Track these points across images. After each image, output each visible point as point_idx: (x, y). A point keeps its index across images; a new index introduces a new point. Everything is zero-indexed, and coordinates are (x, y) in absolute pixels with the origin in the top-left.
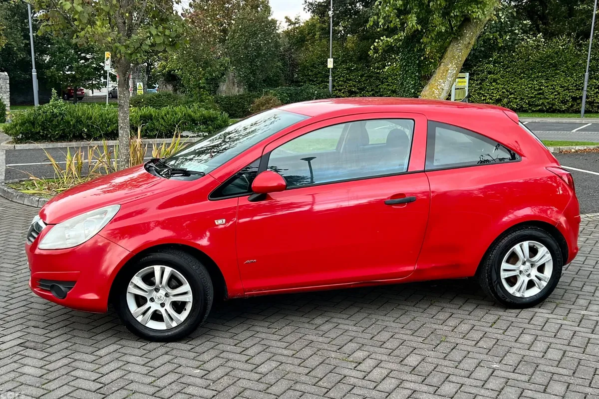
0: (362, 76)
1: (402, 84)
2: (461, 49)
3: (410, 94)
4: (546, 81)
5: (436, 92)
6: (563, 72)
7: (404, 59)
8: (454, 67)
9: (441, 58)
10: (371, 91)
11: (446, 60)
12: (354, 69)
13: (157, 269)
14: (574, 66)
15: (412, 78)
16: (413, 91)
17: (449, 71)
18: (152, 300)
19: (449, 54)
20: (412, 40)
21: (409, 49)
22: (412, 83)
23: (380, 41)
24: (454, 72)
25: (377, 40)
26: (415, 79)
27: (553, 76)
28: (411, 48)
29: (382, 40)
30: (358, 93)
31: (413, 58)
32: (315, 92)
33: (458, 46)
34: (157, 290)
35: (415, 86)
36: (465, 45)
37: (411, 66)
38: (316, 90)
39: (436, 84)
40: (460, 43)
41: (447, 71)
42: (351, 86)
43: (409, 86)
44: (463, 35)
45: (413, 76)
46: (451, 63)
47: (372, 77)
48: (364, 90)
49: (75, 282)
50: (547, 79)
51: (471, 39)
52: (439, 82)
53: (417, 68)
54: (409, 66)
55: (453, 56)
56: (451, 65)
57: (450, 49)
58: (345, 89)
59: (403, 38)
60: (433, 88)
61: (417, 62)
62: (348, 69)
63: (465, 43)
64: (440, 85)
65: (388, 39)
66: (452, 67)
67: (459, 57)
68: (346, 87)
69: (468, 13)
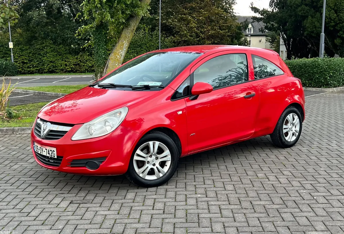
0: (30, 53)
1: (97, 52)
2: (130, 33)
3: (102, 58)
4: (137, 54)
5: (118, 57)
6: (145, 49)
7: (97, 38)
8: (127, 43)
9: (119, 38)
10: (37, 62)
11: (122, 39)
12: (24, 49)
13: (151, 143)
14: (150, 46)
15: (103, 49)
16: (104, 56)
17: (124, 45)
18: (148, 162)
19: (123, 35)
20: (100, 28)
21: (99, 32)
22: (103, 52)
23: (81, 28)
24: (127, 45)
25: (79, 28)
26: (104, 50)
27: (140, 52)
28: (100, 31)
29: (82, 28)
30: (28, 63)
31: (102, 38)
32: (3, 62)
33: (128, 31)
34: (151, 156)
35: (105, 53)
36: (131, 30)
37: (101, 42)
38: (4, 62)
39: (118, 52)
40: (129, 29)
41: (123, 45)
42: (23, 59)
43: (101, 54)
44: (130, 25)
45: (103, 48)
46: (125, 40)
47: (36, 53)
48: (32, 61)
49: (106, 157)
50: (137, 53)
51: (134, 27)
52: (119, 51)
53: (105, 44)
54: (100, 42)
55: (126, 37)
56: (125, 41)
57: (123, 32)
58: (19, 61)
59: (95, 26)
60: (116, 54)
61: (105, 40)
62: (20, 49)
63: (131, 29)
64: (120, 53)
65: (86, 27)
66: (125, 42)
67: (129, 37)
68: (20, 60)
69: (135, 12)
